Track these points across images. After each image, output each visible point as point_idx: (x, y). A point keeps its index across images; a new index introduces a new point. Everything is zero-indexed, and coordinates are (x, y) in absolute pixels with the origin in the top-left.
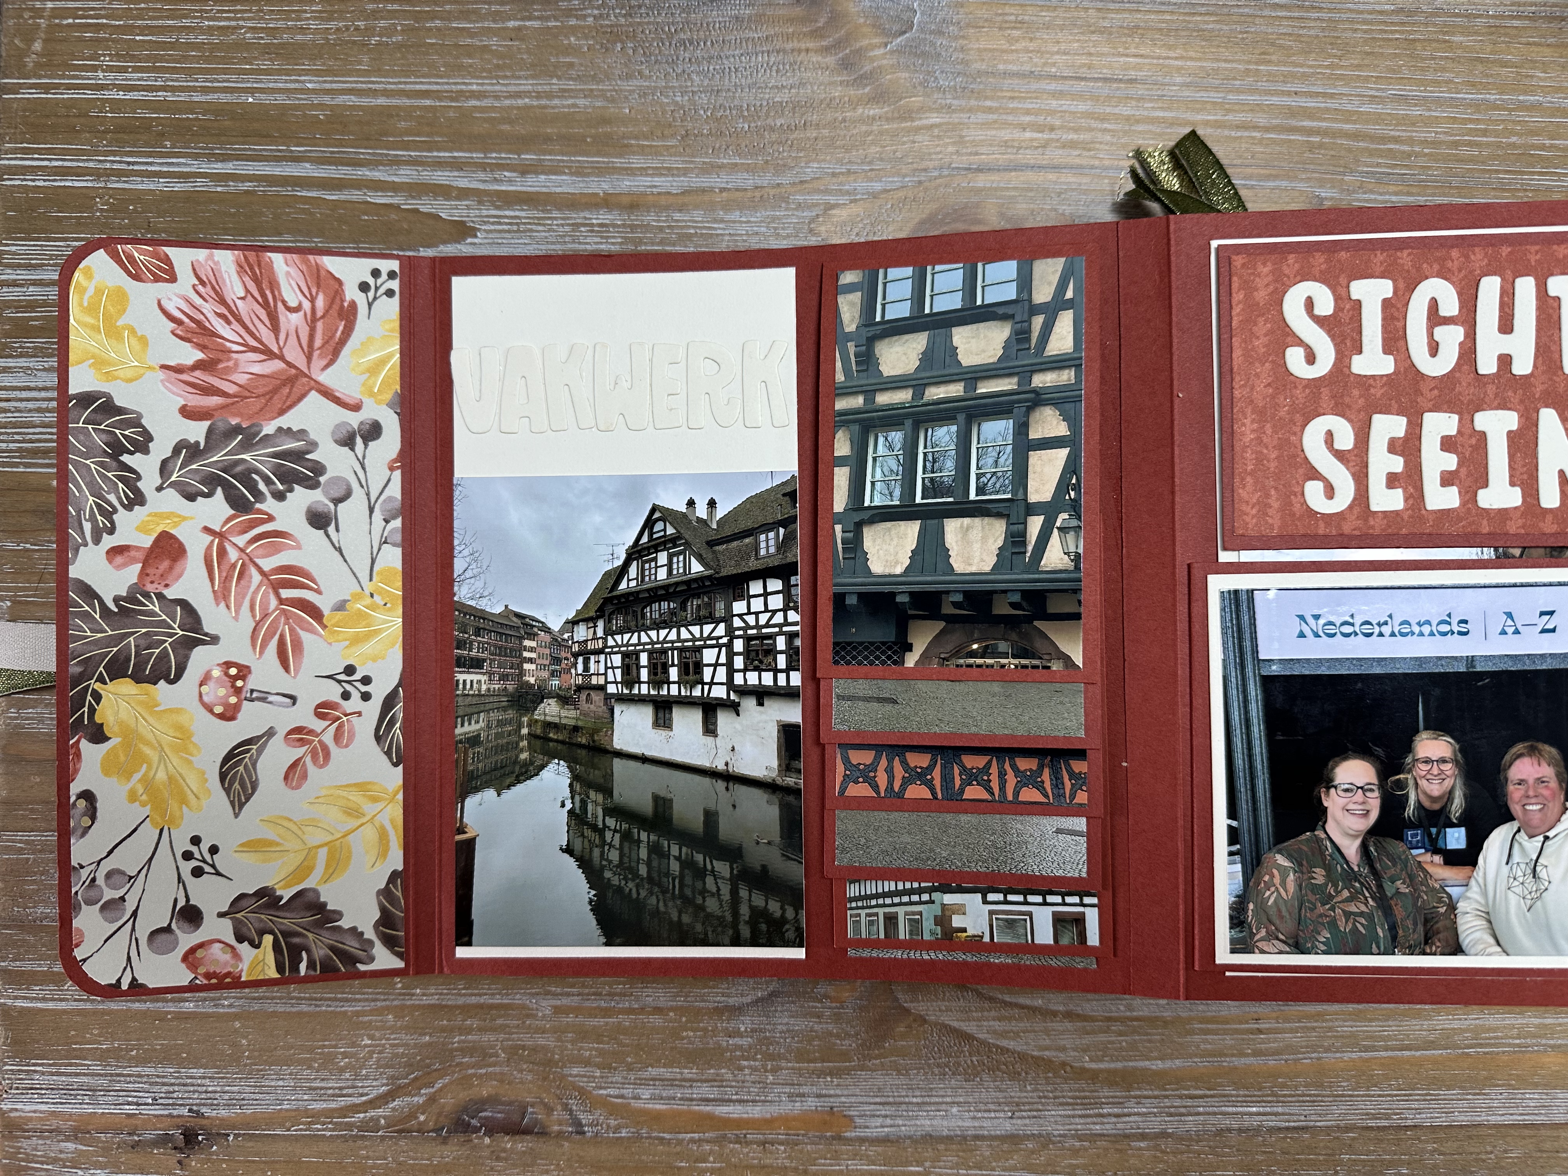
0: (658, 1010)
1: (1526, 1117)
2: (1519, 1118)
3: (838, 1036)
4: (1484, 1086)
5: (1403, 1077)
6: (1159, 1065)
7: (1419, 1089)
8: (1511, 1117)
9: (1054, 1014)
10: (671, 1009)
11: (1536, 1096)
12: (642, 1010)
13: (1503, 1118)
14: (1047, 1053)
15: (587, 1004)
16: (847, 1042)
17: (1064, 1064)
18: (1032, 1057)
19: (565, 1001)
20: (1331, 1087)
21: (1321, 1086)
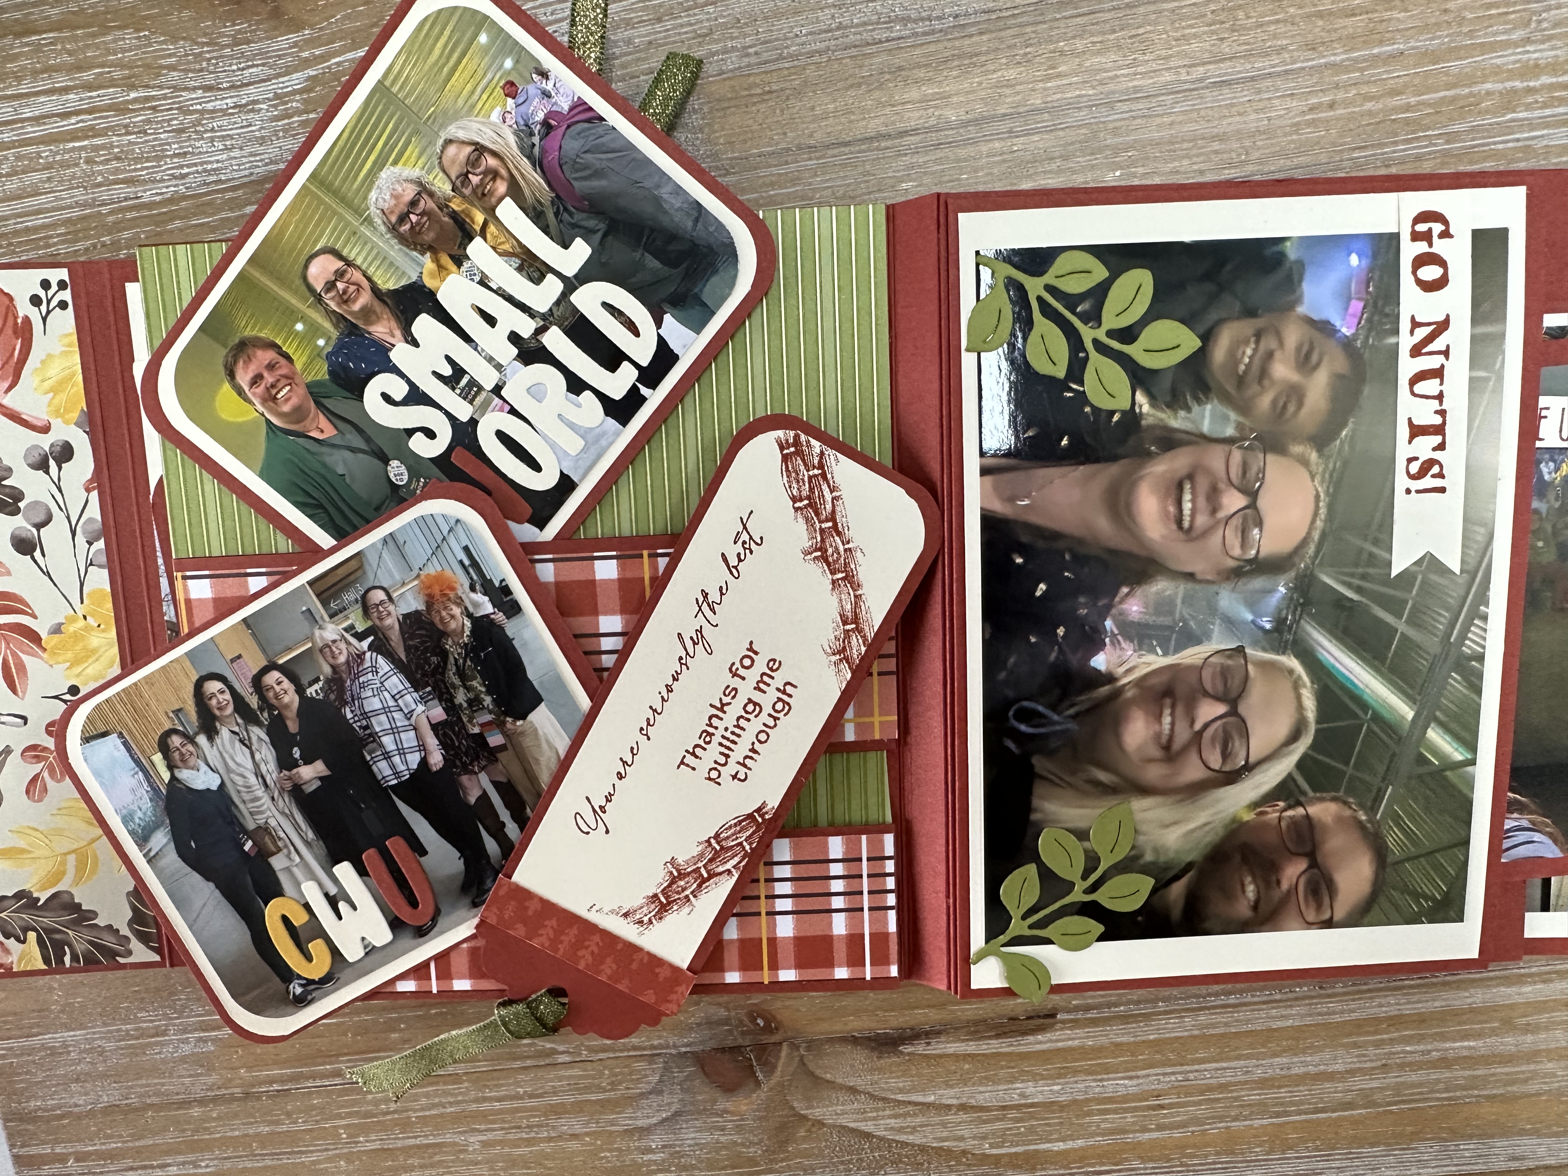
0: (575, 1136)
1: (1464, 1168)
2: (1454, 1169)
3: (743, 1145)
4: (1412, 1141)
5: (1319, 1138)
6: (1061, 1146)
7: (1338, 1149)
8: (1445, 1169)
9: (949, 1107)
10: (587, 1134)
11: (1472, 1147)
12: (560, 1137)
13: (1436, 1170)
14: (946, 1144)
15: (511, 1136)
16: (752, 1150)
17: (964, 1152)
18: (933, 1148)
19: (490, 1136)
20: (1242, 1154)
21: (1233, 1153)
